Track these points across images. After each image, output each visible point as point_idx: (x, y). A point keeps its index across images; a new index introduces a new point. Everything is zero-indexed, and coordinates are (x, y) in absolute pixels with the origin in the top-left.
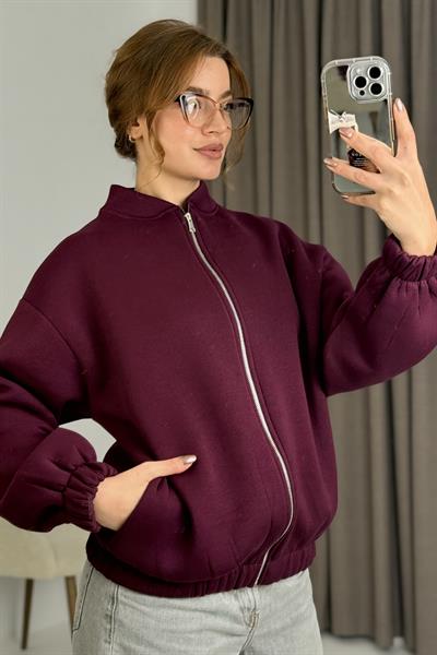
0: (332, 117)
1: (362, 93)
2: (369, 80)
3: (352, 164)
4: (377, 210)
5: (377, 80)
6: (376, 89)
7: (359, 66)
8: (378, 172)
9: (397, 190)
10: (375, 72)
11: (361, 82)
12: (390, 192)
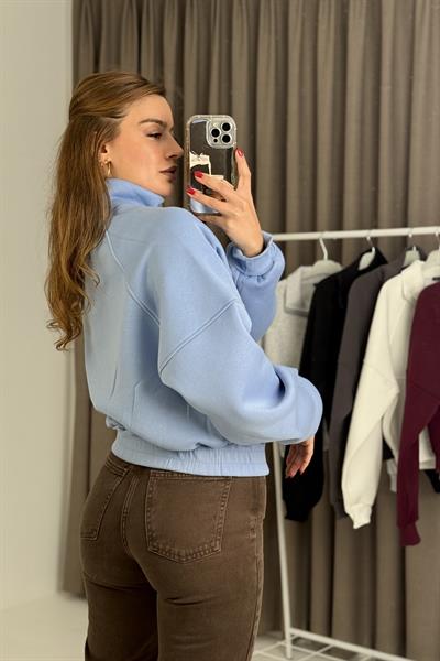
0: (192, 156)
1: (216, 141)
2: (222, 133)
3: (205, 193)
4: (224, 228)
5: (228, 133)
6: (226, 139)
7: (214, 121)
8: (224, 200)
9: (239, 214)
10: (226, 127)
11: (216, 133)
12: (234, 215)
